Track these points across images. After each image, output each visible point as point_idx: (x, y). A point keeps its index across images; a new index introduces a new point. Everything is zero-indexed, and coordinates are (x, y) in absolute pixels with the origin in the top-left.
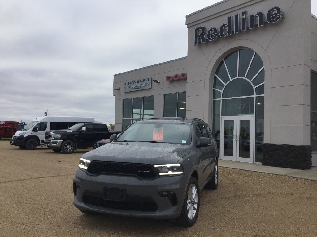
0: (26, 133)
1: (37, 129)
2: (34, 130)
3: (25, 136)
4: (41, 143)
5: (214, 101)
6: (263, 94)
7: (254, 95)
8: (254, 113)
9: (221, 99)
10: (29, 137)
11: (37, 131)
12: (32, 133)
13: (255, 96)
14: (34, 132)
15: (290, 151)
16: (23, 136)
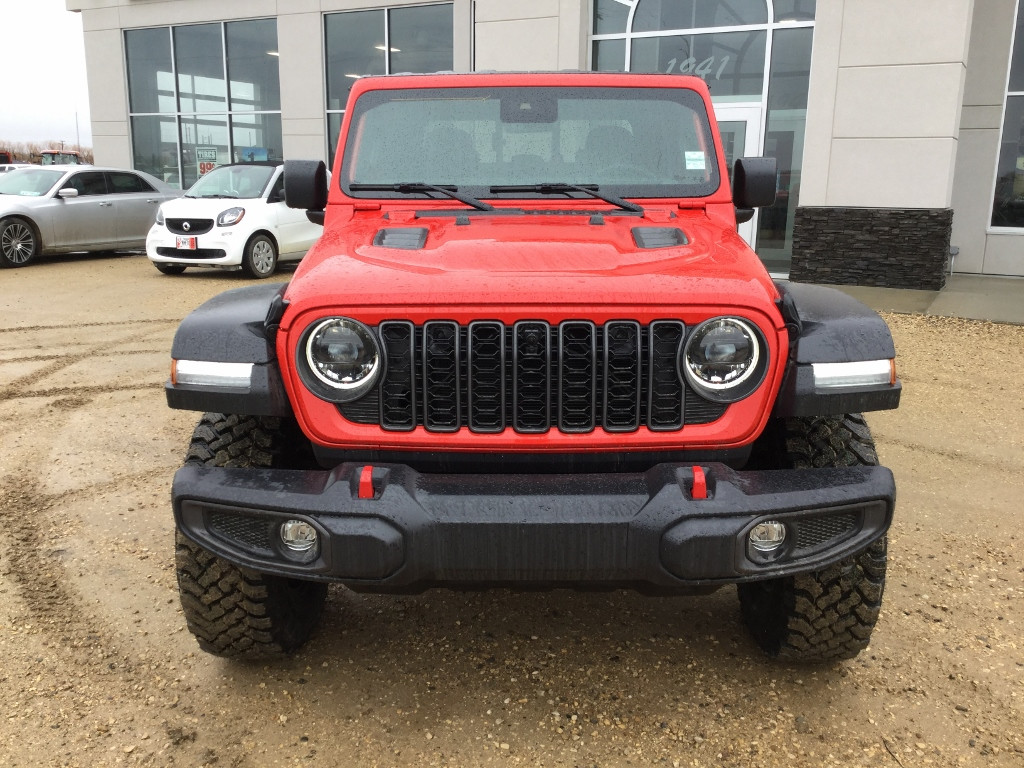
5: (596, 43)
6: (811, 17)
7: (766, 22)
8: (761, 93)
9: (628, 35)
13: (770, 26)
15: (896, 231)
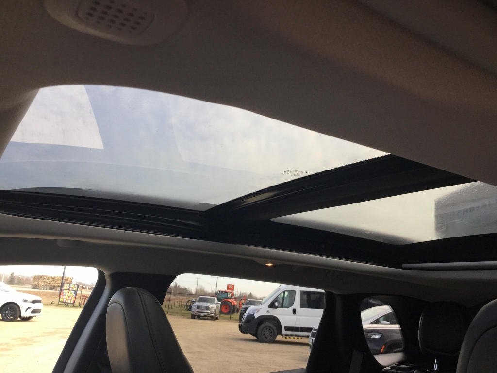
0: (258, 311)
1: (276, 304)
2: (272, 306)
3: (256, 316)
4: (284, 332)
10: (263, 319)
11: (276, 308)
12: (268, 312)
14: (272, 309)
16: (253, 315)
